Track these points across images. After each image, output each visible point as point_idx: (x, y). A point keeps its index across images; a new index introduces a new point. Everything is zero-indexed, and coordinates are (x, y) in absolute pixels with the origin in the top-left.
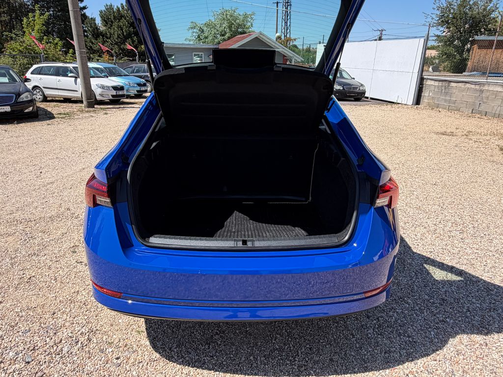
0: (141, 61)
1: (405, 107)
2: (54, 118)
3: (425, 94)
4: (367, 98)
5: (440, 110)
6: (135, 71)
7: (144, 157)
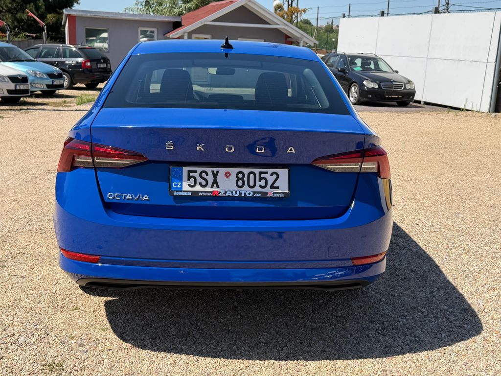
0: (51, 40)
1: (478, 114)
4: (419, 102)
6: (43, 53)
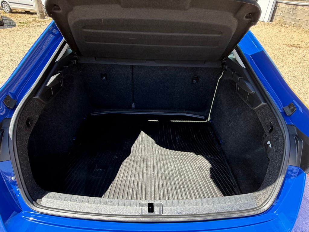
2: (15, 26)
3: (277, 14)
5: (287, 26)
7: (37, 97)
